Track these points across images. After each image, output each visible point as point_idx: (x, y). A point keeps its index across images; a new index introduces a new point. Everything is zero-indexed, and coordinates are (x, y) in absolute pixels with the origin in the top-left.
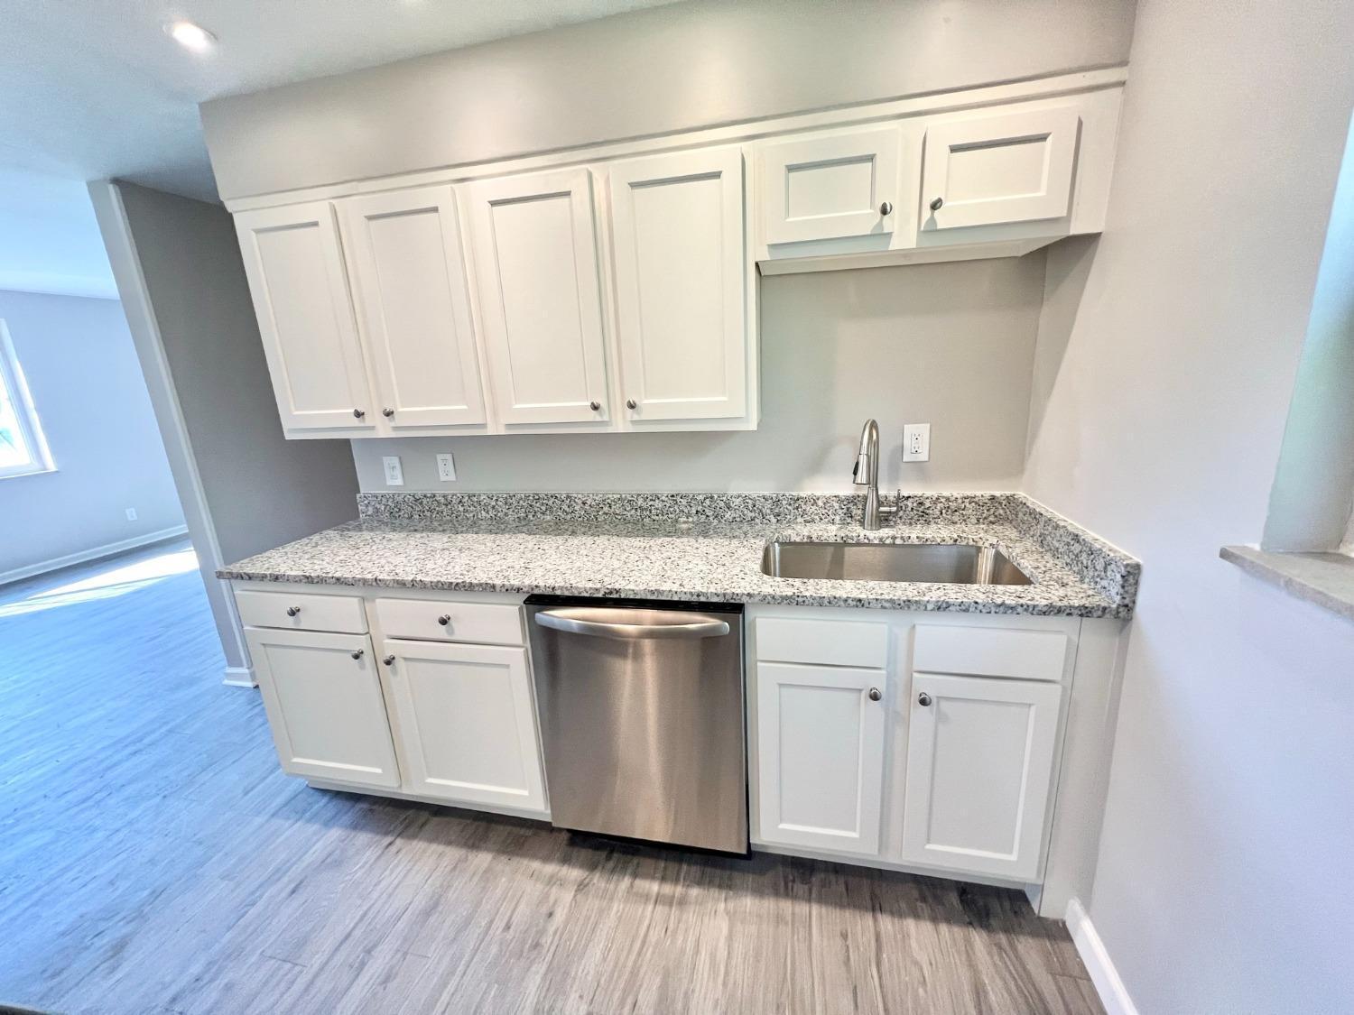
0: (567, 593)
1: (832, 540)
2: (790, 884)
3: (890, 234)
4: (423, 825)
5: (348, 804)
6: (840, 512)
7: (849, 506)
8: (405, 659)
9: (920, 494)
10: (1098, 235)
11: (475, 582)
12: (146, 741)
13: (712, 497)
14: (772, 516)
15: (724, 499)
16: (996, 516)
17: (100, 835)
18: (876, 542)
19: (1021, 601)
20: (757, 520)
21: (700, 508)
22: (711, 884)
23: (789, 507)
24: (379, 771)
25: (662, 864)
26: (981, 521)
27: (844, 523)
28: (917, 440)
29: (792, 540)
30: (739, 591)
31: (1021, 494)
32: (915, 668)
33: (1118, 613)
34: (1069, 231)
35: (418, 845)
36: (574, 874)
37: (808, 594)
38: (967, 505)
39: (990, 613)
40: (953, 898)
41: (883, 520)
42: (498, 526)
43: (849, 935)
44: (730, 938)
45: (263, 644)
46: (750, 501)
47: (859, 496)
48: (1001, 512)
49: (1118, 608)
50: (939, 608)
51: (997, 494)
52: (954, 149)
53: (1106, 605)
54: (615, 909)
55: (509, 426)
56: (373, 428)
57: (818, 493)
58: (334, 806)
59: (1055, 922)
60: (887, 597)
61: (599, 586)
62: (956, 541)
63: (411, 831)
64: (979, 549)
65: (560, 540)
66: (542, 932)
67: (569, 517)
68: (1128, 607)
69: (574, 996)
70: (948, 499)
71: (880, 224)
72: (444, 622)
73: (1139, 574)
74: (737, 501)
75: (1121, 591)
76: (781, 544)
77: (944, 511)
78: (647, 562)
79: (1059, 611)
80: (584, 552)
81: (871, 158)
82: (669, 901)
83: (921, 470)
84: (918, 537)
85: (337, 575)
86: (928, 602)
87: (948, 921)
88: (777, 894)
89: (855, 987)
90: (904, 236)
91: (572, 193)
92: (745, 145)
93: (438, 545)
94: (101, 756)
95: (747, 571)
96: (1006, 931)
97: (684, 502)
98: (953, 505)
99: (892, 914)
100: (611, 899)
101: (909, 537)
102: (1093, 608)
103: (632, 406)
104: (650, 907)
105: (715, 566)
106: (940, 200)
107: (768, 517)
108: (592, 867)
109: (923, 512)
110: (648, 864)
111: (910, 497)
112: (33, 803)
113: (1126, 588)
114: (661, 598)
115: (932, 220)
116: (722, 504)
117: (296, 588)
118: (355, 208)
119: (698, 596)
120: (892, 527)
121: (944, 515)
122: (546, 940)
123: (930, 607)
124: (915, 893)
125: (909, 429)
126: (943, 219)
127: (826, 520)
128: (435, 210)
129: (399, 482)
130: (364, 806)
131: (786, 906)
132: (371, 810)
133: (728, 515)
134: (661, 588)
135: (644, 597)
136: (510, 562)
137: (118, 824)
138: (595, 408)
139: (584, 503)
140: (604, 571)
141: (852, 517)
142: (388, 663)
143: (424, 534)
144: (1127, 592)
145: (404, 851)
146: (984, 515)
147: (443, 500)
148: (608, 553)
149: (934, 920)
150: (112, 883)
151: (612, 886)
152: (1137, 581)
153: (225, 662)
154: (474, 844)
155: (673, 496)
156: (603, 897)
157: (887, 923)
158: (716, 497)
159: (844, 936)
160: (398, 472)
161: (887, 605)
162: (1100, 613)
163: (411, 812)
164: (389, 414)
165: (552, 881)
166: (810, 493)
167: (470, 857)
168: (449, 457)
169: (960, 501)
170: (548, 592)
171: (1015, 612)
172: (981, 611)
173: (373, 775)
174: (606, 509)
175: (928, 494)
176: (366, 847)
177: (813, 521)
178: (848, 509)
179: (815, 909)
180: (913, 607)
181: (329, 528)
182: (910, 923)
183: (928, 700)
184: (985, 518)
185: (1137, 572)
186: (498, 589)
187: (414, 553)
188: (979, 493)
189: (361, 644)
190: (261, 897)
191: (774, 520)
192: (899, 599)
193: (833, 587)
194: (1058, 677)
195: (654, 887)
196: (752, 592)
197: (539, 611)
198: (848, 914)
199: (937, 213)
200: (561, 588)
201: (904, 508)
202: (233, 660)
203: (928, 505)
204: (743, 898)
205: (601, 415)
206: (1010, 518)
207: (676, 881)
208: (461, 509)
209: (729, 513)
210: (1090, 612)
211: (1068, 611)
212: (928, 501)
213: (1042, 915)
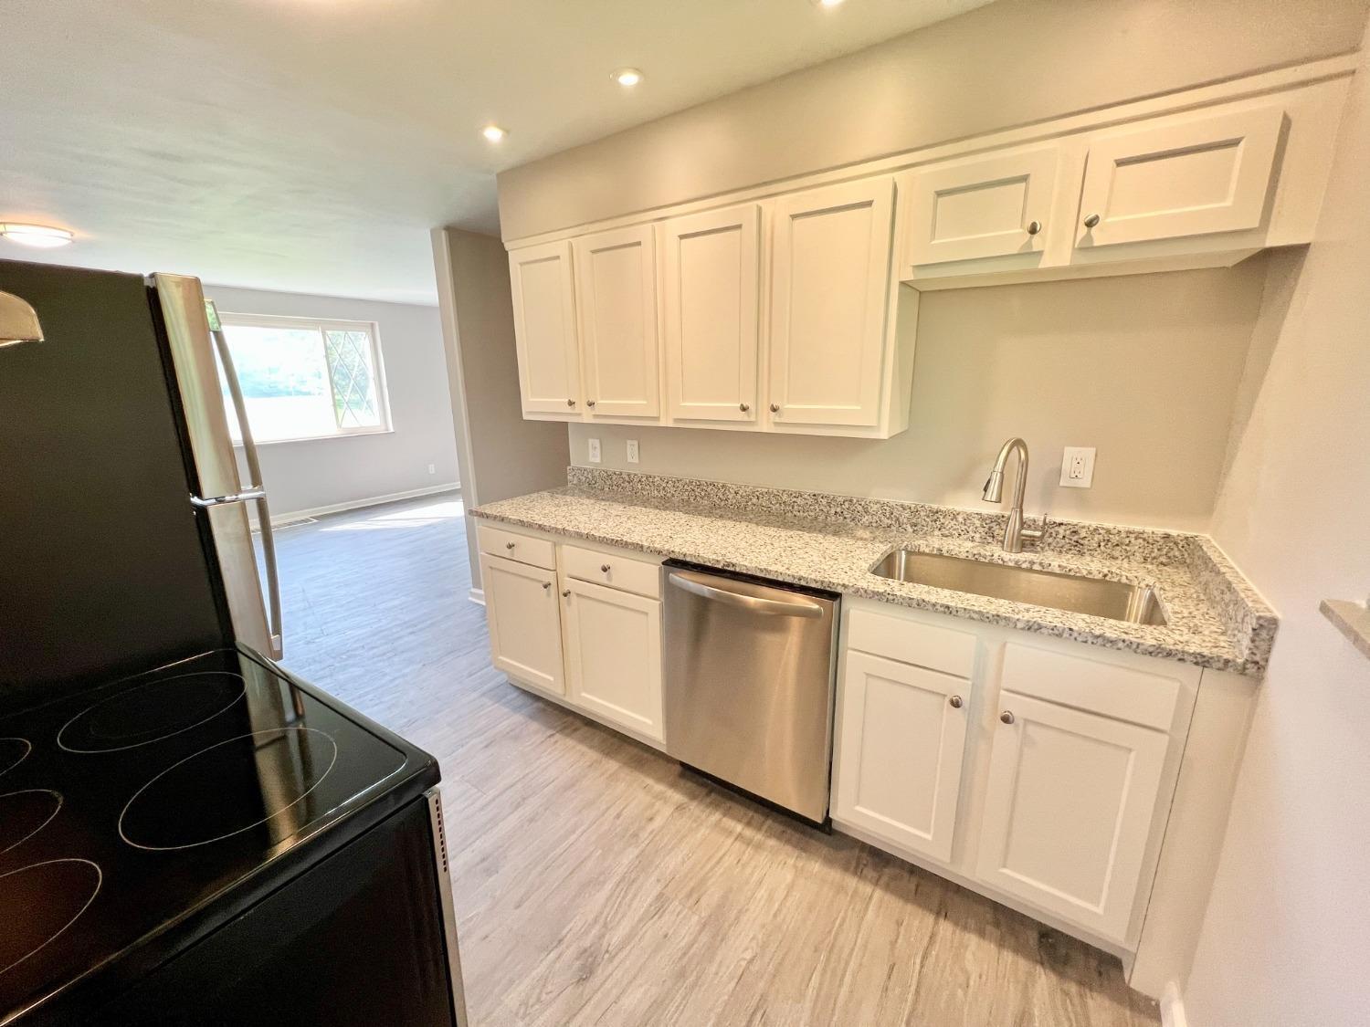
0: (695, 561)
1: (963, 556)
2: (861, 866)
3: (1040, 253)
4: (575, 730)
5: (530, 701)
6: (981, 530)
7: (991, 525)
8: (578, 595)
9: (1075, 522)
10: (1305, 247)
11: (629, 541)
12: (419, 627)
13: (851, 501)
14: (908, 526)
15: (863, 503)
16: (1169, 558)
17: (388, 678)
18: (1011, 564)
19: (1124, 636)
20: (893, 527)
21: (839, 510)
22: (788, 841)
23: (927, 520)
24: (552, 679)
25: (751, 813)
26: (1149, 560)
27: (984, 542)
28: (1079, 463)
29: (921, 550)
30: (835, 581)
31: (1205, 536)
32: (1004, 684)
33: (1245, 669)
34: (1264, 242)
35: (570, 742)
36: (677, 797)
37: (898, 593)
38: (1133, 540)
39: (1086, 642)
40: (1032, 937)
41: (1026, 544)
42: (665, 503)
43: (905, 924)
44: (791, 888)
45: (491, 568)
46: (888, 509)
47: (1003, 517)
48: (1177, 554)
49: (1244, 664)
50: (1029, 629)
51: (1174, 532)
52: (1120, 163)
53: (1229, 657)
54: (702, 831)
55: (676, 420)
56: (580, 414)
57: (958, 509)
58: (522, 700)
59: (1148, 999)
60: (976, 609)
61: (720, 558)
62: (1105, 576)
63: (568, 731)
64: (1129, 587)
65: (708, 521)
66: (642, 828)
67: (723, 503)
68: (1260, 666)
69: (653, 878)
70: (1108, 532)
71: (1029, 244)
72: (605, 570)
73: (1276, 629)
74: (875, 507)
75: (1251, 645)
76: (909, 553)
77: (1102, 544)
78: (769, 547)
79: (1169, 654)
80: (721, 532)
81: (1024, 179)
82: (749, 843)
83: (1080, 497)
84: (1059, 566)
85: (540, 523)
86: (1018, 620)
87: (1016, 951)
88: (846, 869)
89: (894, 964)
90: (1057, 254)
91: (743, 227)
92: (897, 175)
93: (614, 513)
94: (394, 630)
95: (854, 567)
96: (1081, 983)
97: (824, 501)
98: (1115, 539)
99: (956, 924)
100: (701, 824)
101: (1050, 565)
102: (1212, 658)
103: (774, 410)
104: (730, 840)
105: (828, 559)
106: (1097, 218)
107: (904, 526)
108: (693, 797)
109: (1077, 542)
110: (739, 810)
111: (1062, 524)
112: (356, 649)
113: (1257, 643)
114: (768, 576)
115: (1088, 237)
116: (860, 508)
117: (515, 529)
118: (585, 243)
119: (800, 579)
120: (1036, 552)
121: (1102, 548)
122: (643, 835)
123: (1020, 625)
124: (989, 916)
125: (1070, 452)
126: (1099, 237)
127: (965, 537)
128: (639, 244)
129: (598, 460)
130: (540, 705)
131: (852, 882)
132: (544, 710)
133: (866, 519)
134: (770, 568)
135: (754, 573)
136: (661, 531)
137: (397, 675)
138: (744, 409)
139: (736, 493)
140: (730, 549)
141: (993, 537)
142: (565, 595)
143: (607, 503)
144: (1256, 647)
145: (559, 743)
146: (1153, 555)
147: (627, 479)
148: (742, 535)
149: (1001, 944)
150: (389, 708)
151: (704, 816)
152: (1272, 637)
153: (471, 585)
154: (609, 753)
155: (814, 495)
156: (695, 821)
157: (946, 928)
158: (855, 501)
159: (899, 924)
160: (598, 451)
161: (975, 616)
162: (1221, 665)
163: (570, 719)
164: (591, 404)
165: (658, 797)
166: (950, 507)
167: (603, 762)
168: (636, 443)
169: (1123, 535)
170: (681, 558)
171: (1115, 647)
172: (1076, 639)
173: (546, 680)
174: (754, 500)
175: (1086, 523)
176: (536, 732)
177: (951, 535)
178: (990, 528)
179: (878, 893)
180: (1002, 623)
181: (544, 490)
182: (972, 940)
183: (1011, 719)
184: (1154, 558)
185: (1274, 626)
186: (645, 549)
187: (595, 515)
188: (1149, 529)
189: (550, 577)
190: (467, 743)
191: (910, 530)
192: (988, 613)
193: (929, 592)
194: (1166, 726)
195: (739, 828)
196: (847, 583)
197: (673, 572)
198: (910, 907)
199: (1094, 229)
200: (691, 555)
201: (1054, 535)
202: (477, 584)
203: (1083, 535)
204: (813, 862)
205: (749, 416)
206: (1188, 561)
207: (759, 829)
208: (640, 487)
209: (867, 517)
210: (1208, 662)
211: (1180, 656)
212: (1084, 530)
213: (1132, 986)
